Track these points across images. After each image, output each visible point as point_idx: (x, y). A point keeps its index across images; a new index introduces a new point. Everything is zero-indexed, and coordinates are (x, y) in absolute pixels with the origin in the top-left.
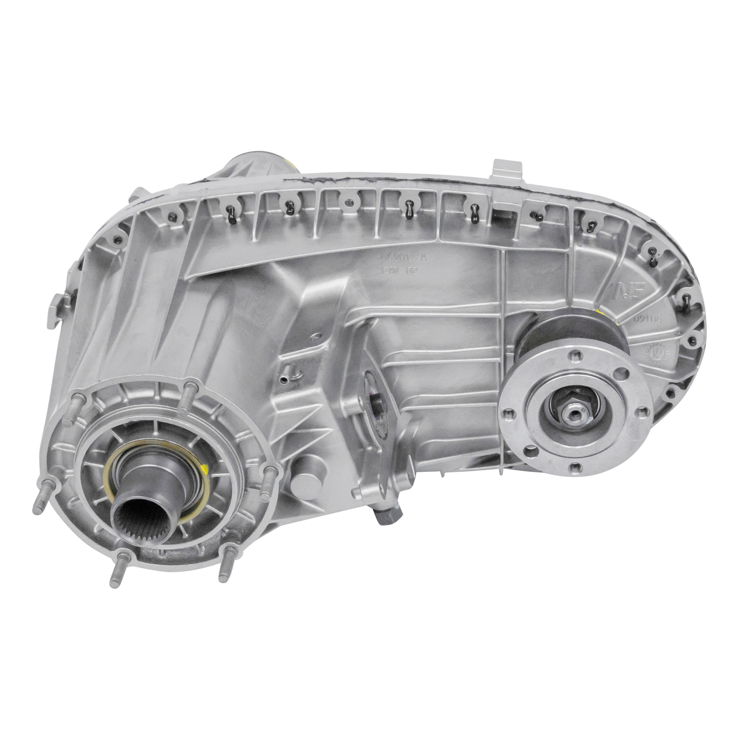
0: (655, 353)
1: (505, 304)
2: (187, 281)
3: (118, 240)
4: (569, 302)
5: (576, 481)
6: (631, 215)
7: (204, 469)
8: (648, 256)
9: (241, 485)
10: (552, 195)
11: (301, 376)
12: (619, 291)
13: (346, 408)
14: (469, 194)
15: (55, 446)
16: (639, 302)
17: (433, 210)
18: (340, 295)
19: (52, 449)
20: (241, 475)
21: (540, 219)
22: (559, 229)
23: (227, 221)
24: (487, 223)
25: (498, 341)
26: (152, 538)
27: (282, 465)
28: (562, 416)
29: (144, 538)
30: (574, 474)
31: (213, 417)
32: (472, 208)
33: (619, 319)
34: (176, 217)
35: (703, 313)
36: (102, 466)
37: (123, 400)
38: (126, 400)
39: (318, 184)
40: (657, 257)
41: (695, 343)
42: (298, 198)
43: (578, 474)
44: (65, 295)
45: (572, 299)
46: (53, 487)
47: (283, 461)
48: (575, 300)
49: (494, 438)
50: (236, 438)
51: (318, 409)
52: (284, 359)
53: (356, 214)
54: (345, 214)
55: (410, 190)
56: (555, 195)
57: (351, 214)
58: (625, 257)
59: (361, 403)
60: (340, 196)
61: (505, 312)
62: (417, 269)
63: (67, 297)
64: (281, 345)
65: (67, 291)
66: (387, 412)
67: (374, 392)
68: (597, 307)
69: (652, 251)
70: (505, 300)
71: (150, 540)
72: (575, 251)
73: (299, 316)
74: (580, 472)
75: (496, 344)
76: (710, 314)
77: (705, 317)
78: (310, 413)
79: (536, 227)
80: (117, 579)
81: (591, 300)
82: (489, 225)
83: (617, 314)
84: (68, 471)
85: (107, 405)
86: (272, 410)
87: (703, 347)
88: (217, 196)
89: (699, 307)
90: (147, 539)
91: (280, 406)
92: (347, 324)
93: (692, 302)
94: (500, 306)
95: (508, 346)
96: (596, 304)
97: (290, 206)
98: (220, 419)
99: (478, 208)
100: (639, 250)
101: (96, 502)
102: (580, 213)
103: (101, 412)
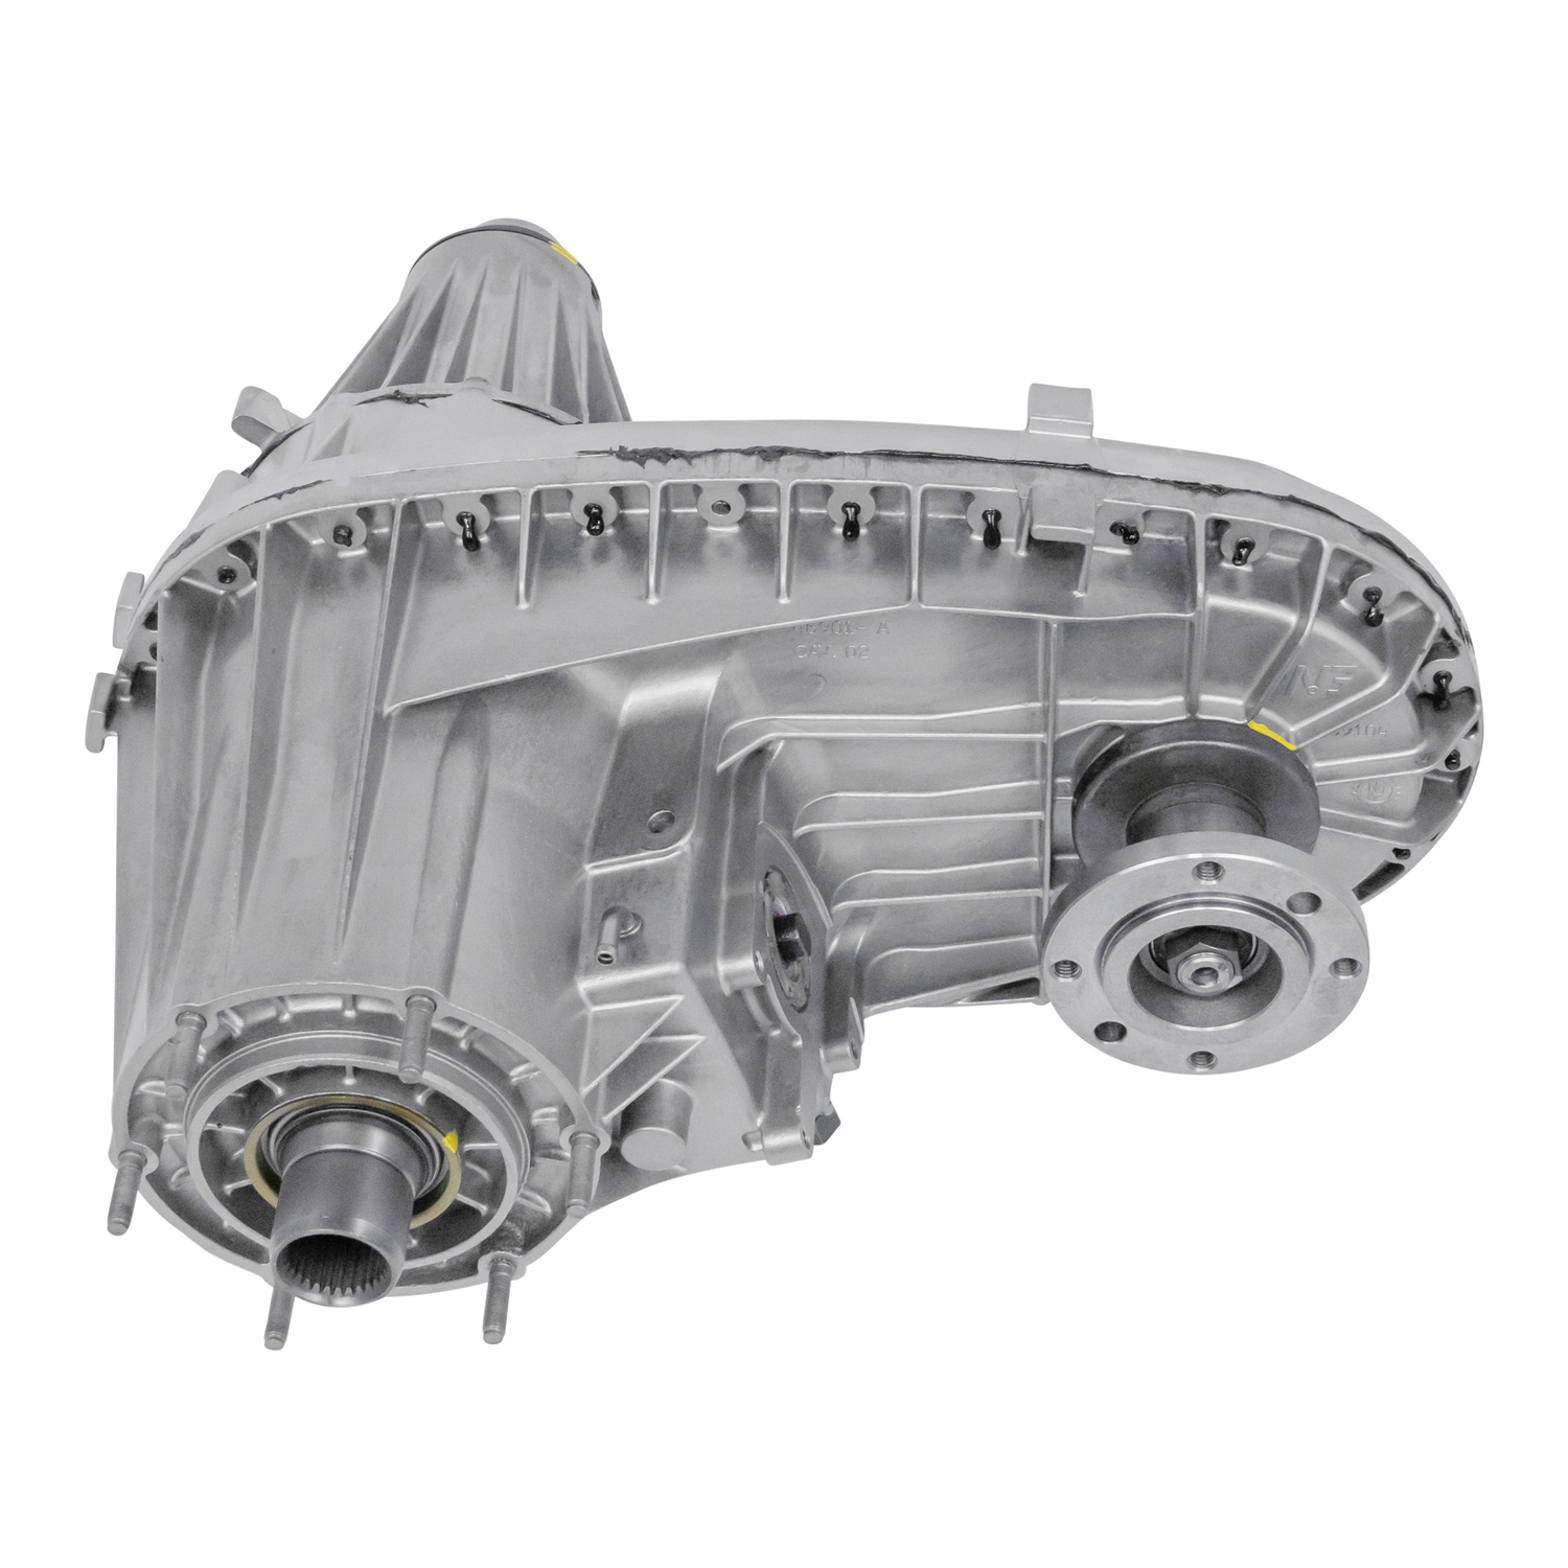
0: (1372, 790)
1: (1056, 706)
2: (389, 716)
3: (226, 576)
4: (1192, 707)
5: (1202, 1082)
6: (1330, 519)
7: (449, 1142)
8: (1363, 603)
9: (523, 1160)
10: (1158, 481)
11: (638, 928)
12: (1299, 681)
13: (729, 977)
14: (979, 491)
15: (143, 1088)
16: (1340, 701)
17: (900, 514)
18: (706, 705)
19: (137, 1093)
20: (522, 1144)
21: (1132, 540)
22: (1170, 548)
23: (460, 541)
24: (1018, 547)
25: (1038, 771)
26: (354, 1290)
27: (606, 1128)
28: (1176, 974)
29: (338, 1290)
30: (1199, 1070)
31: (463, 1045)
32: (985, 516)
33: (1296, 733)
34: (350, 533)
35: (1478, 707)
36: (241, 1131)
37: (278, 1015)
38: (286, 1017)
39: (652, 464)
40: (1383, 602)
41: (1458, 764)
42: (612, 498)
43: (1206, 1070)
44: (117, 677)
45: (1198, 697)
46: (141, 1165)
47: (607, 1118)
48: (1204, 698)
49: (1024, 942)
50: (512, 1077)
51: (676, 1005)
52: (597, 872)
53: (735, 529)
54: (711, 529)
55: (852, 484)
56: (1164, 482)
57: (725, 530)
58: (1317, 616)
59: (761, 963)
60: (702, 495)
61: (1055, 730)
62: (867, 650)
63: (123, 680)
64: (588, 841)
65: (121, 667)
66: (809, 954)
67: (784, 909)
68: (1252, 714)
69: (1372, 596)
70: (1055, 698)
71: (349, 1295)
72: (1207, 607)
73: (622, 753)
74: (1211, 1067)
75: (1033, 777)
76: (1490, 706)
77: (1481, 712)
78: (659, 1015)
79: (1125, 551)
80: (277, 1329)
81: (1239, 697)
82: (1022, 553)
83: (1293, 722)
84: (169, 1126)
85: (245, 1022)
86: (578, 1004)
87: (1473, 767)
88: (438, 495)
89: (1470, 694)
90: (343, 1293)
91: (595, 997)
92: (721, 767)
93: (1454, 686)
94: (1045, 712)
95: (1060, 780)
96: (1251, 706)
97: (594, 516)
98: (477, 1046)
99: (998, 515)
100: (1344, 589)
101: (229, 1188)
102: (1219, 526)
103: (234, 1036)
